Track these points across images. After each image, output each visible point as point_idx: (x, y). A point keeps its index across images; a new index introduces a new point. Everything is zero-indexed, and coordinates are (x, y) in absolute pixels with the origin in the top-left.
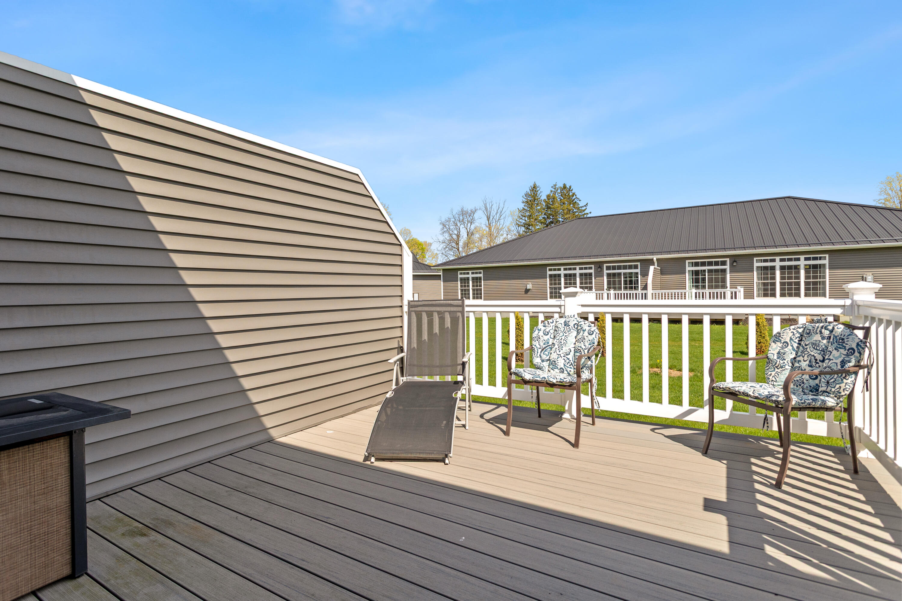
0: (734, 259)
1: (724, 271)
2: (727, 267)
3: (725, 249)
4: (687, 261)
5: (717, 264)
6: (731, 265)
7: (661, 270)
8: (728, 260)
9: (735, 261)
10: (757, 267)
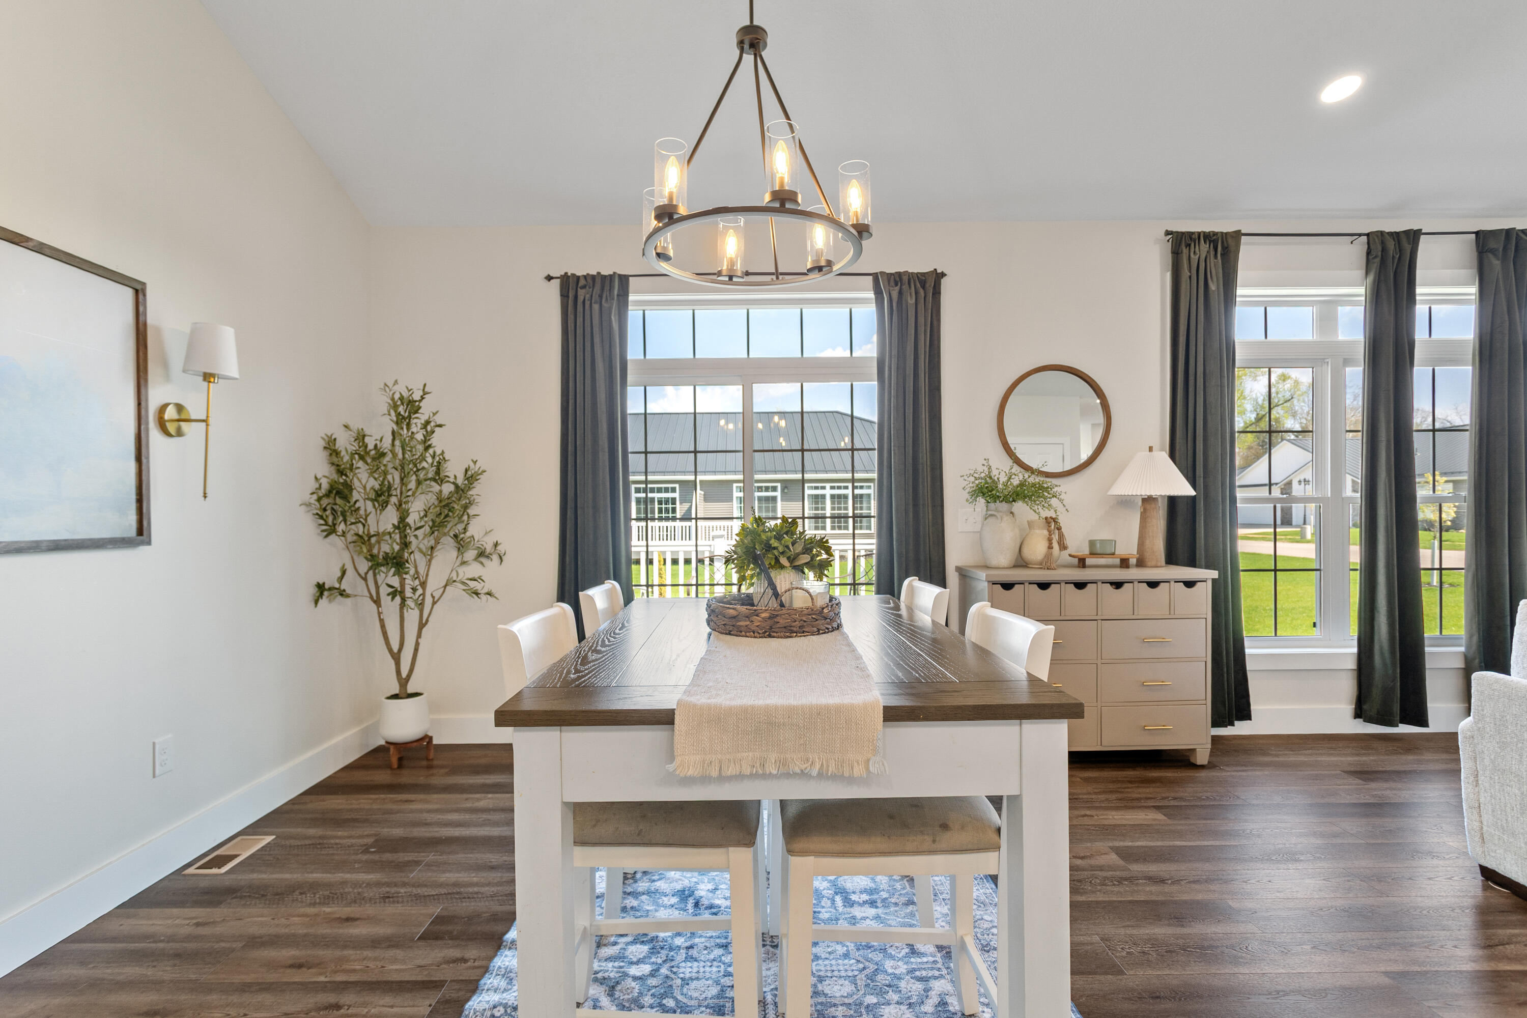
0: (786, 484)
1: (774, 499)
2: (778, 494)
3: (775, 472)
4: (735, 485)
5: (767, 489)
6: (783, 490)
7: (704, 495)
8: (779, 485)
9: (786, 487)
10: (809, 495)
